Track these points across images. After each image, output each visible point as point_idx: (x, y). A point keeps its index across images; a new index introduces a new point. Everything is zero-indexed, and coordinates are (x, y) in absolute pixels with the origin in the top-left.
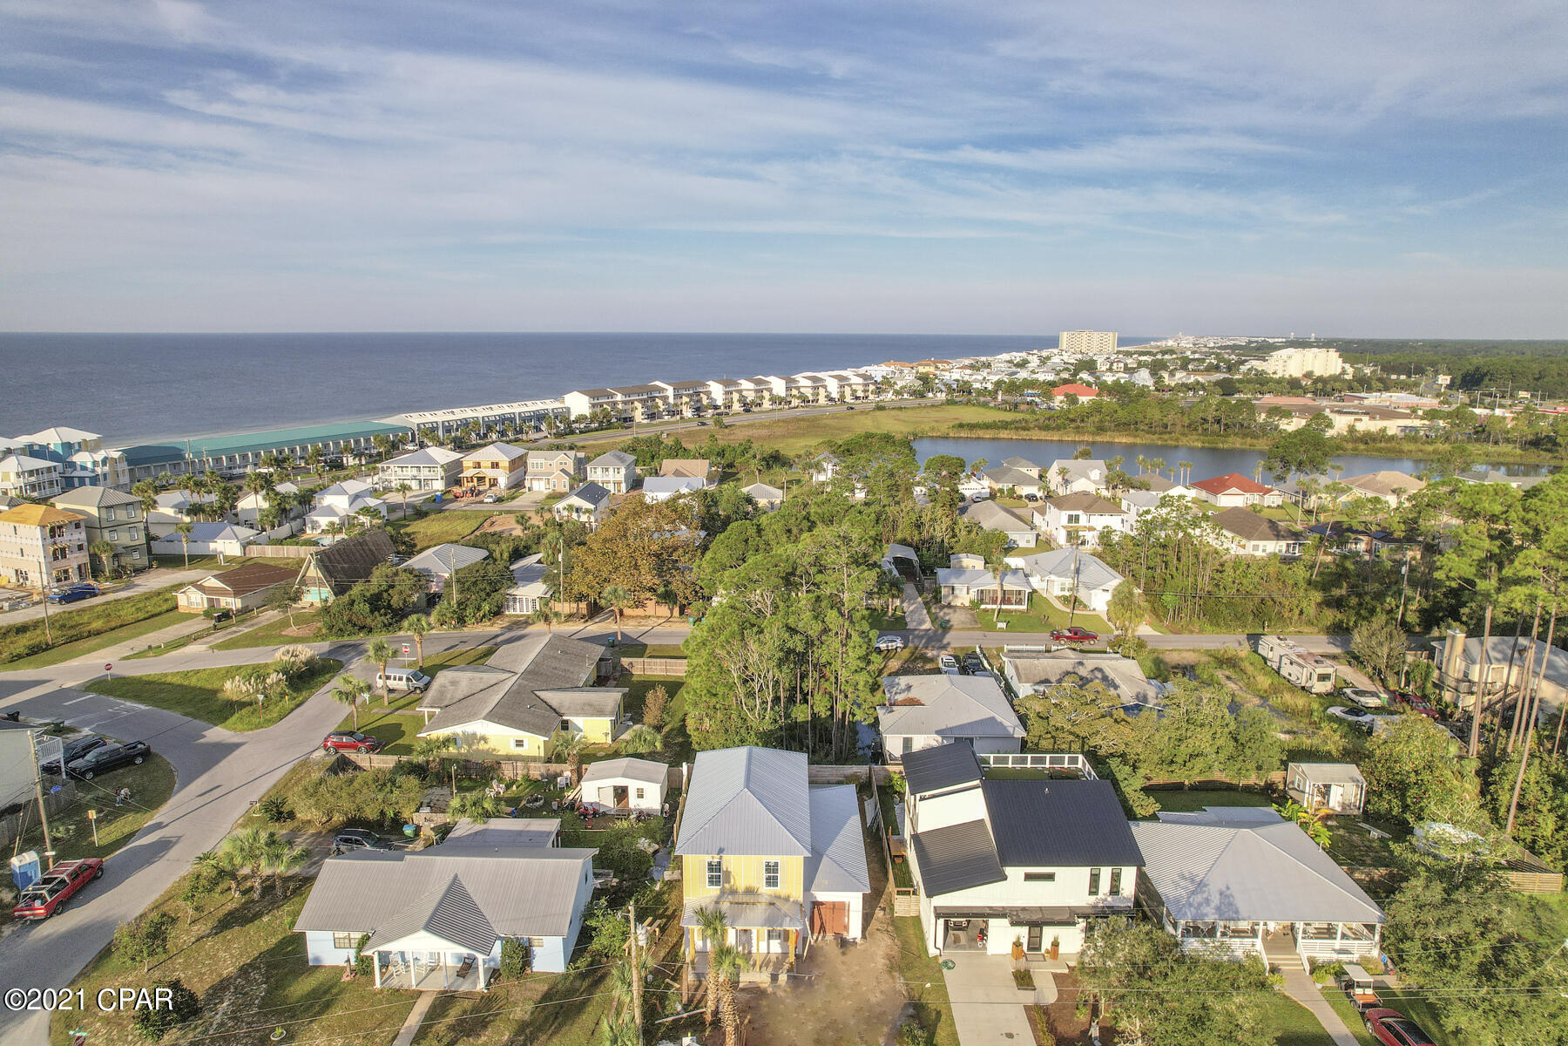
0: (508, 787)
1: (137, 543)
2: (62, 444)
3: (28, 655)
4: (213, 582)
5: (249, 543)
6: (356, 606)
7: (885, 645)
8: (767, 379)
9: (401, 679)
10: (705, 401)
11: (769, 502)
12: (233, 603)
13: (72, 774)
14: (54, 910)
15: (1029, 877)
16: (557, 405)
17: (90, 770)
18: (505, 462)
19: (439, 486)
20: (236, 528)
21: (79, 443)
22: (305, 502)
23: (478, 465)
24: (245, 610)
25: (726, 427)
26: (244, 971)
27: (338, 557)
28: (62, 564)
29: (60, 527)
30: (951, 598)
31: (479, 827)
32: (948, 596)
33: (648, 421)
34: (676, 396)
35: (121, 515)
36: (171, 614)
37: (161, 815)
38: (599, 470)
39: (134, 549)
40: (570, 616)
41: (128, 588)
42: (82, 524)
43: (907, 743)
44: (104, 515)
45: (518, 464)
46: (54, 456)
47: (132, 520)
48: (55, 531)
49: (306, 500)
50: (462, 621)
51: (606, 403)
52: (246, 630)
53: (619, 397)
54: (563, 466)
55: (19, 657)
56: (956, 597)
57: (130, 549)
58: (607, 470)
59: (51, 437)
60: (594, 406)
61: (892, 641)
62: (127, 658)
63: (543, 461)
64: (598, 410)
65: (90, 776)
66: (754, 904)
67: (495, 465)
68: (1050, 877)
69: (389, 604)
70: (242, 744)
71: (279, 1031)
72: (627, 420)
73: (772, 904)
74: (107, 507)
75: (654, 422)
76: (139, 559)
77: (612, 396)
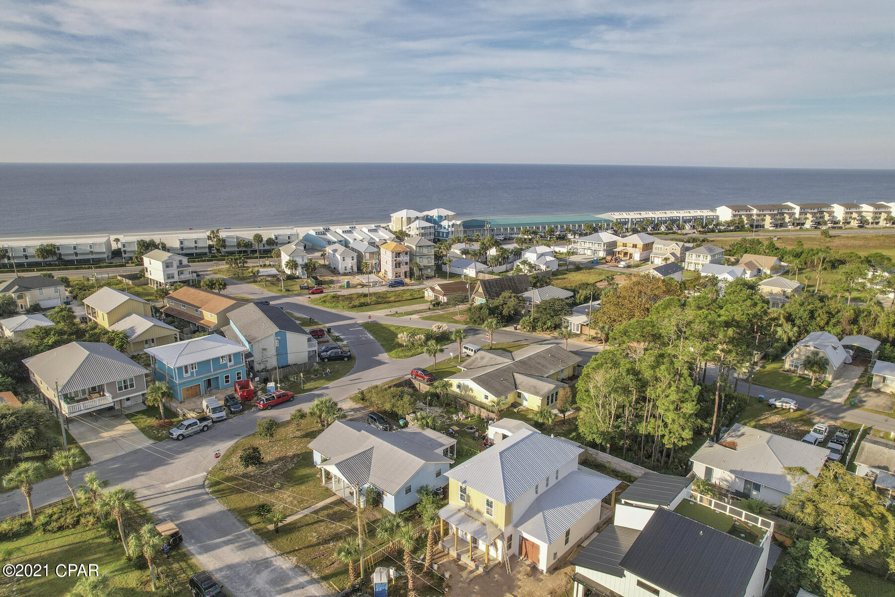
0: (467, 418)
1: (430, 265)
2: (438, 216)
3: (359, 306)
4: (438, 288)
5: (480, 272)
6: (482, 310)
7: (780, 404)
8: (889, 205)
9: (472, 350)
10: (827, 217)
11: (782, 290)
12: (443, 299)
13: (322, 359)
14: (265, 408)
15: (640, 584)
16: (711, 214)
17: (327, 358)
18: (640, 244)
19: (602, 254)
20: (477, 263)
21: (445, 216)
22: (517, 255)
23: (625, 245)
24: (447, 304)
25: (831, 237)
26: (294, 456)
27: (495, 284)
28: (398, 270)
29: (399, 253)
30: (881, 385)
31: (419, 430)
32: (879, 383)
33: (774, 228)
34: (801, 213)
35: (425, 251)
36: (421, 299)
37: (331, 384)
38: (694, 255)
39: (429, 267)
40: (594, 338)
41: (419, 284)
42: (408, 253)
43: (709, 472)
44: (418, 250)
45: (648, 247)
46: (435, 222)
47: (430, 254)
48: (398, 255)
49: (518, 254)
50: (534, 329)
51: (744, 214)
52: (441, 313)
53: (755, 211)
54: (674, 251)
55: (355, 306)
56: (887, 385)
57: (427, 267)
58: (699, 256)
59: (434, 213)
60: (734, 216)
61: (787, 403)
62: (387, 315)
63: (662, 246)
64: (737, 218)
65: (326, 360)
66: (476, 520)
67: (635, 246)
68: (656, 592)
69: (501, 313)
70: (387, 363)
71: (278, 484)
72: (757, 226)
73: (484, 524)
74: (419, 247)
75: (777, 229)
76: (430, 272)
77: (750, 210)
